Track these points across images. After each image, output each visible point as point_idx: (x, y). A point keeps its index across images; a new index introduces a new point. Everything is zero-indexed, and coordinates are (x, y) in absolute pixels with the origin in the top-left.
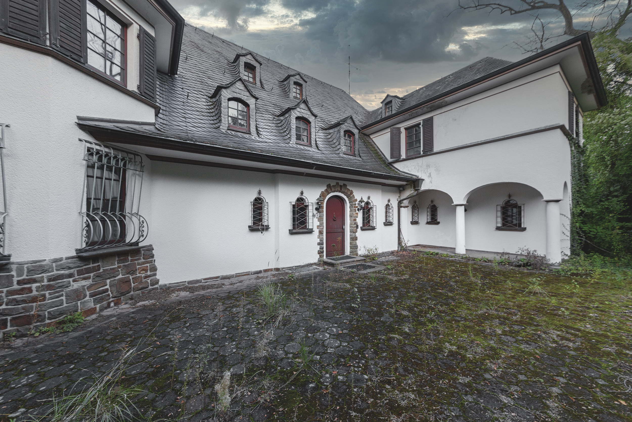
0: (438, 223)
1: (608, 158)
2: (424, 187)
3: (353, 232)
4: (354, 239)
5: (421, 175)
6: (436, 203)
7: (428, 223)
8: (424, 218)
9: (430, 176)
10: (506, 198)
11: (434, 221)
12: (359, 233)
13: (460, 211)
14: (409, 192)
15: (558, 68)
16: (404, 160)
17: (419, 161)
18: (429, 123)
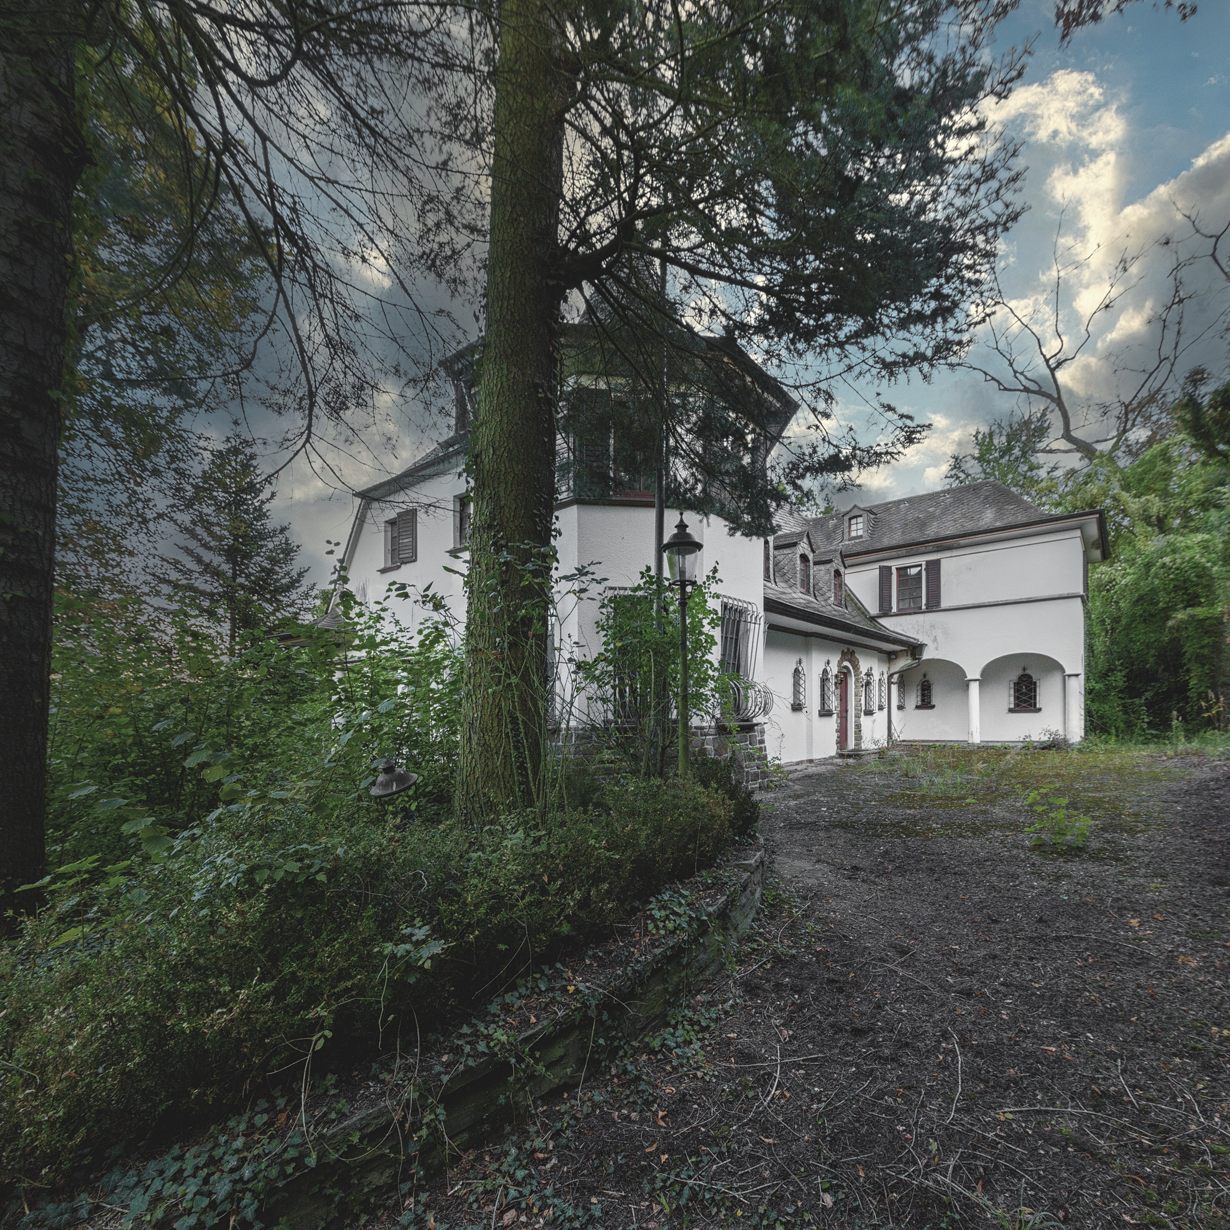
0: (933, 707)
1: (1108, 621)
2: (926, 655)
3: (858, 716)
4: (858, 727)
5: (922, 639)
6: (931, 678)
7: (917, 707)
8: (913, 699)
9: (935, 640)
10: (1020, 672)
11: (926, 704)
12: (864, 719)
13: (974, 688)
14: (902, 663)
15: (1078, 533)
16: (896, 615)
17: (920, 618)
18: (934, 568)
